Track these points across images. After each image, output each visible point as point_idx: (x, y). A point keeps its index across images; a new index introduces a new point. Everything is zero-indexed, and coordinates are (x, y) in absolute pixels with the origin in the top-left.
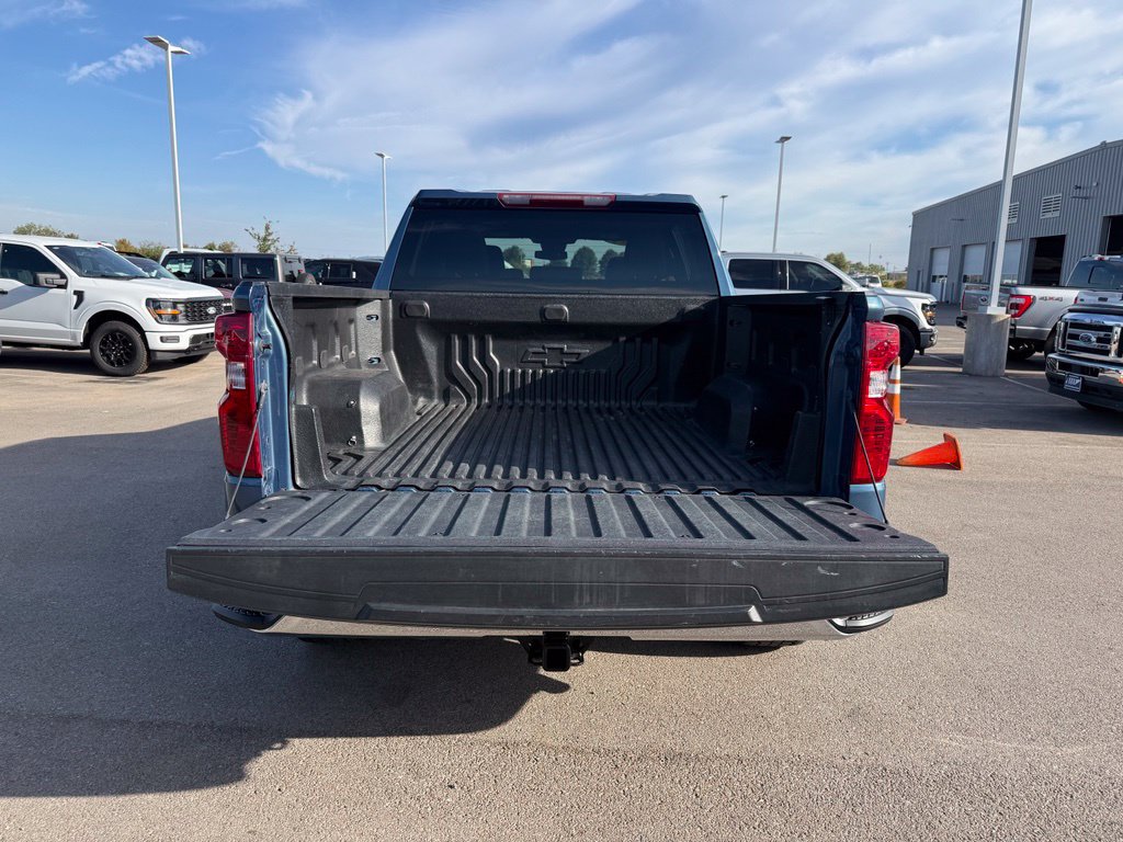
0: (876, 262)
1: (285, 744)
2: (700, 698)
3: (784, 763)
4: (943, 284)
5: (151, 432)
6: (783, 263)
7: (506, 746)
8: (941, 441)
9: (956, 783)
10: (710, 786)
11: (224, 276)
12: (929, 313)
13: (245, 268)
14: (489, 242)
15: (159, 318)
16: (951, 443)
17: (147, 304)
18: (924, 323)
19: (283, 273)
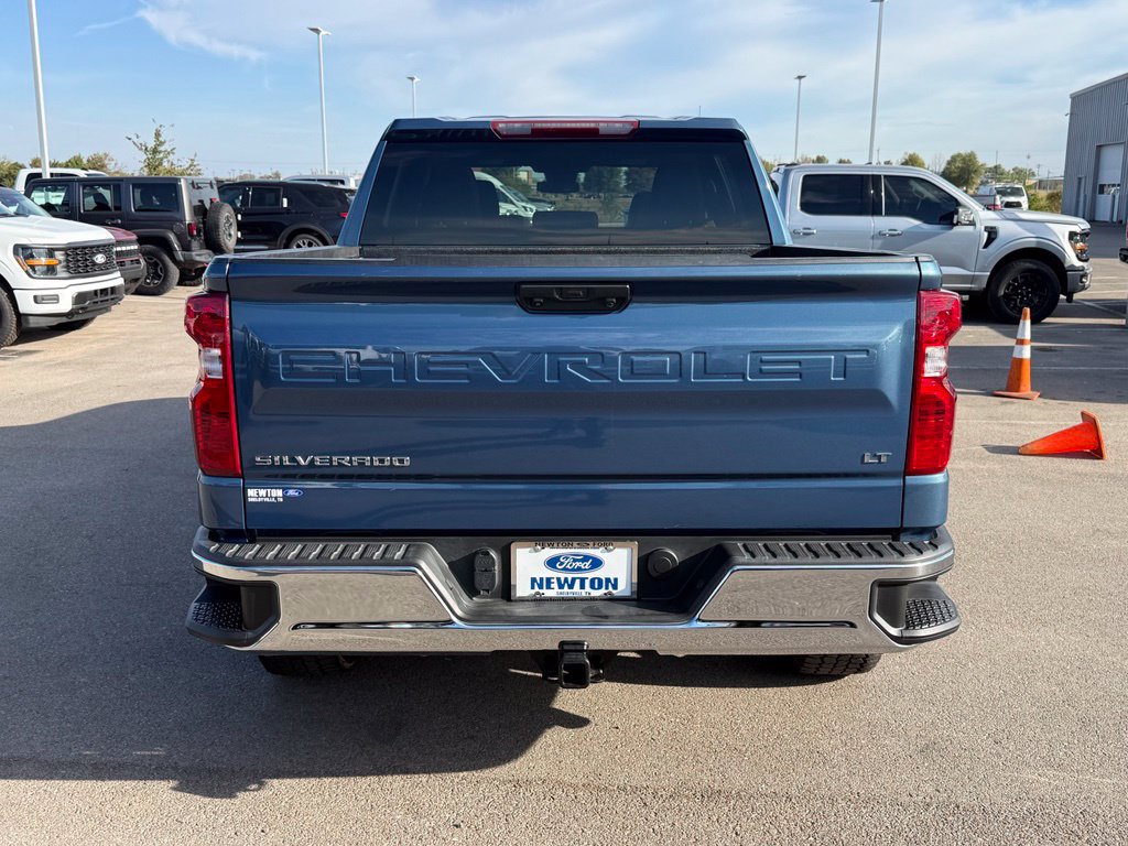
0: (1023, 165)
1: (261, 785)
2: (744, 732)
3: (840, 801)
4: (1114, 196)
5: (37, 425)
6: (876, 178)
7: (517, 784)
8: (1079, 421)
9: (1038, 819)
10: (752, 824)
11: (109, 209)
12: (1080, 245)
13: (138, 195)
14: (480, 175)
15: (32, 270)
16: (1090, 424)
17: (16, 252)
18: (1071, 259)
19: (190, 202)
